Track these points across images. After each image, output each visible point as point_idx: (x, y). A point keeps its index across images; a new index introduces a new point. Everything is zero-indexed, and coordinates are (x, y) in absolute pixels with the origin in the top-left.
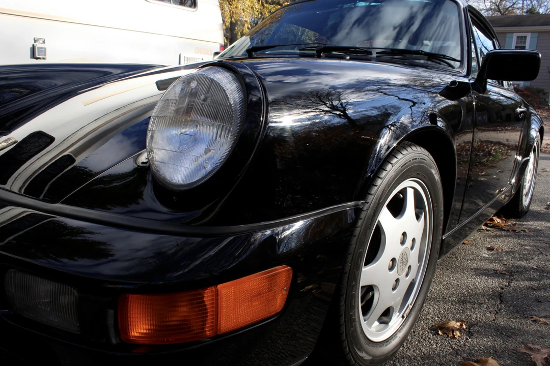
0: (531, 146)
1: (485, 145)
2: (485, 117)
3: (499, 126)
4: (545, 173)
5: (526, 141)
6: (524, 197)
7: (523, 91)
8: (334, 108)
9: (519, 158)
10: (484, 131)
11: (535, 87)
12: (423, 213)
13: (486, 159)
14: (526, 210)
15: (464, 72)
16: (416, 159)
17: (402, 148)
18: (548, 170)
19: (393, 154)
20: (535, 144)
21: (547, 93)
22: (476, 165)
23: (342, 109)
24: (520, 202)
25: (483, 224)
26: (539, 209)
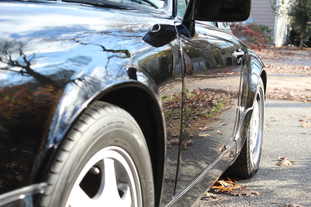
0: (253, 94)
1: (206, 94)
2: (202, 63)
3: (219, 72)
4: (274, 122)
5: (247, 88)
6: (251, 154)
7: (246, 29)
8: (12, 63)
9: (242, 109)
10: (203, 78)
11: (258, 24)
12: (129, 188)
13: (207, 111)
14: (255, 169)
15: (169, 12)
16: (112, 123)
17: (93, 111)
18: (277, 119)
19: (81, 118)
20: (258, 92)
21: (271, 30)
22: (194, 119)
23: (25, 65)
24: (248, 160)
25: (208, 189)
26: (270, 166)
